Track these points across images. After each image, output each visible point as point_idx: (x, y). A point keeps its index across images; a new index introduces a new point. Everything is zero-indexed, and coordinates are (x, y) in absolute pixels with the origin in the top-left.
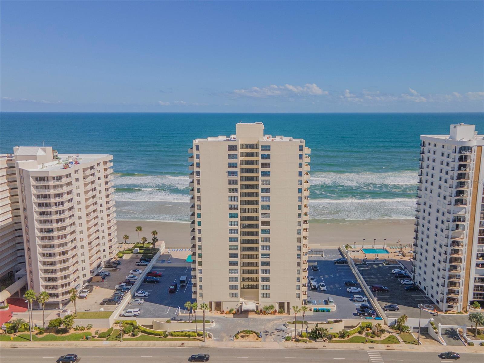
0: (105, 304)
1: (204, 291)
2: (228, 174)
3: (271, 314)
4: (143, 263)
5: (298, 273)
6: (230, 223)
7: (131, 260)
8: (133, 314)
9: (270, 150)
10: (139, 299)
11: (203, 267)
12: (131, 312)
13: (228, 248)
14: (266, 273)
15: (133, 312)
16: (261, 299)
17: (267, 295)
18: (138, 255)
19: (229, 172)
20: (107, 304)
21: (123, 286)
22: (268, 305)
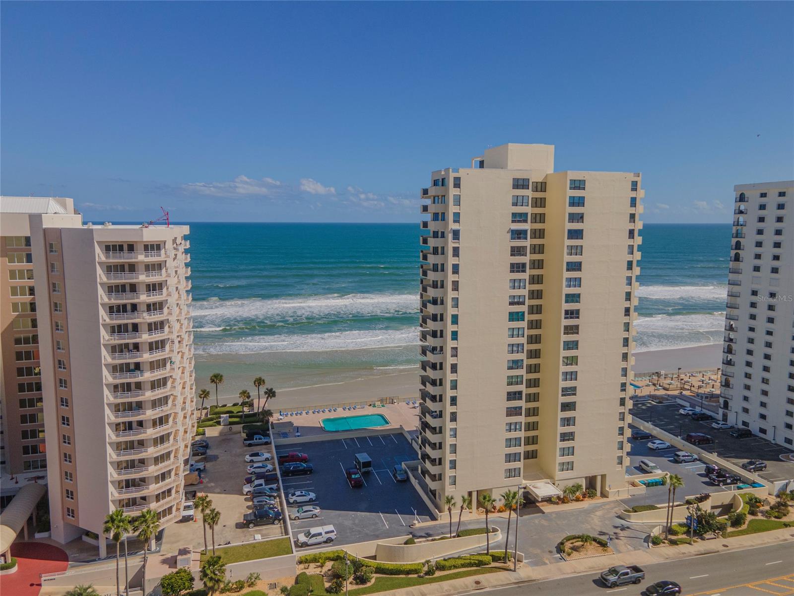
0: (251, 525)
1: (459, 472)
2: (509, 235)
3: (577, 500)
4: (260, 439)
5: (620, 419)
6: (510, 333)
7: (224, 437)
8: (325, 537)
9: (584, 189)
10: (310, 508)
11: (460, 424)
12: (320, 534)
13: (506, 381)
14: (568, 425)
15: (323, 533)
16: (559, 475)
17: (569, 466)
18: (233, 426)
19: (512, 231)
20: (255, 525)
21: (261, 485)
22: (570, 484)
